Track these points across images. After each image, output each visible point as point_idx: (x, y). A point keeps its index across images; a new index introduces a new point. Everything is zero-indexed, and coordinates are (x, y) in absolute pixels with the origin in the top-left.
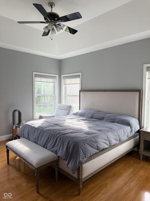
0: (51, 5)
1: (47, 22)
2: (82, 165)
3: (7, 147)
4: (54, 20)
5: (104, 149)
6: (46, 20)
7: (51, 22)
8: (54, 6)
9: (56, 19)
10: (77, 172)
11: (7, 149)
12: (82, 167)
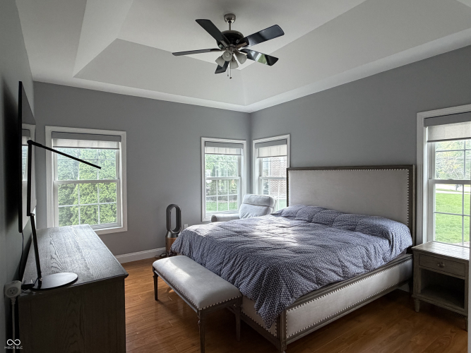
0: (229, 18)
1: (222, 49)
2: (285, 312)
3: (154, 269)
4: (235, 44)
5: (331, 284)
6: (220, 46)
7: (229, 47)
8: (234, 20)
9: (237, 41)
10: (276, 324)
11: (155, 273)
12: (285, 315)
